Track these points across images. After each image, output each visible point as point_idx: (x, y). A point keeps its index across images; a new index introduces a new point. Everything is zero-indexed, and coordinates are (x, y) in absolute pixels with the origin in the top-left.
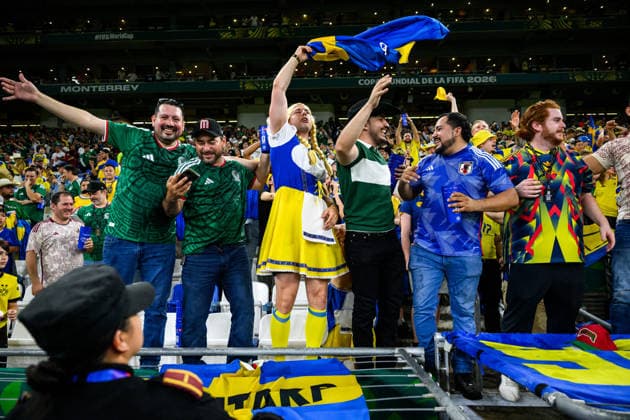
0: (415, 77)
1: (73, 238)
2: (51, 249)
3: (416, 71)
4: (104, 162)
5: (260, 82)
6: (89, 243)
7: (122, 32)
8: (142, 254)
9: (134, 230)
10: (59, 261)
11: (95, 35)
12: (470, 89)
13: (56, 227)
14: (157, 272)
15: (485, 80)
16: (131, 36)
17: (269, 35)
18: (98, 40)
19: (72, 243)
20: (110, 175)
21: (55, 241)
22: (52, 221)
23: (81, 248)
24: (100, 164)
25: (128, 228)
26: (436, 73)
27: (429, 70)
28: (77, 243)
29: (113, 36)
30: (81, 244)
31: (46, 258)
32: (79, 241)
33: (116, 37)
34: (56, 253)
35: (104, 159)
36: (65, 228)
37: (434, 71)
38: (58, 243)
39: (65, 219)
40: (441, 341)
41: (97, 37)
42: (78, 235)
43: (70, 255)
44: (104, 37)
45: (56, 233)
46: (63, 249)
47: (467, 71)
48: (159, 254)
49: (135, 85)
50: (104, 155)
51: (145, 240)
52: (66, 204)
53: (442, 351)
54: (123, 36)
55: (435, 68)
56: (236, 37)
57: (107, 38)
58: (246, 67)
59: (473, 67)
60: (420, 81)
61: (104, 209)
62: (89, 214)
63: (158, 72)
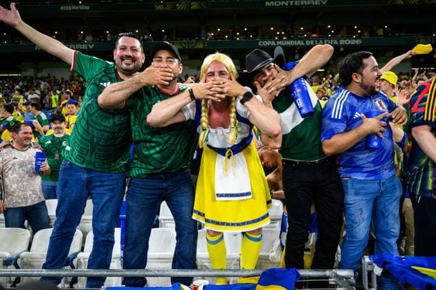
0: (301, 39)
1: (30, 163)
2: (10, 172)
3: (301, 35)
4: (66, 101)
5: (185, 43)
6: (46, 165)
7: (81, 5)
8: (89, 182)
9: (81, 156)
10: (18, 182)
11: (60, 7)
12: (342, 49)
13: (16, 153)
14: (105, 200)
15: (353, 42)
16: (88, 8)
17: (192, 7)
18: (63, 11)
19: (29, 166)
20: (71, 111)
21: (13, 165)
22: (13, 148)
23: (37, 171)
24: (63, 103)
25: (77, 153)
26: (316, 37)
27: (311, 34)
28: (34, 167)
29: (74, 7)
30: (38, 167)
31: (6, 179)
32: (36, 164)
33: (77, 8)
34: (15, 175)
35: (67, 99)
36: (23, 153)
37: (315, 35)
38: (17, 166)
39: (25, 146)
40: (369, 264)
41: (62, 8)
42: (34, 159)
43: (27, 176)
44: (67, 8)
45: (15, 158)
46: (21, 172)
47: (339, 36)
48: (106, 183)
49: (91, 45)
50: (66, 96)
51: (90, 167)
52: (26, 133)
53: (370, 273)
54: (82, 8)
55: (315, 33)
56: (167, 8)
57: (70, 9)
58: (174, 32)
59: (343, 32)
60: (305, 42)
61: (63, 138)
62: (49, 142)
63: (108, 35)
